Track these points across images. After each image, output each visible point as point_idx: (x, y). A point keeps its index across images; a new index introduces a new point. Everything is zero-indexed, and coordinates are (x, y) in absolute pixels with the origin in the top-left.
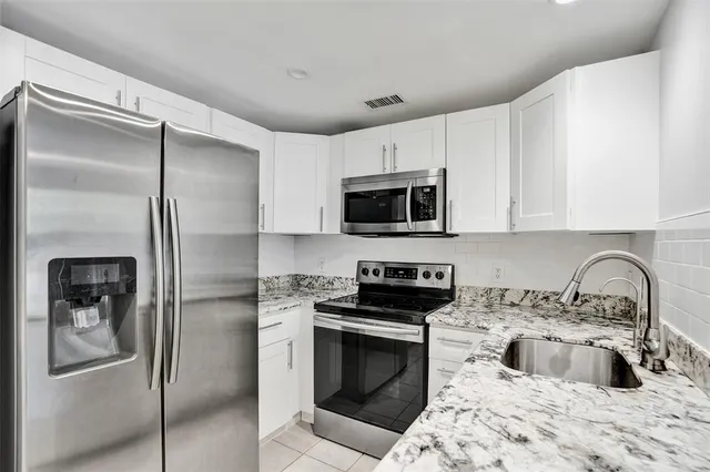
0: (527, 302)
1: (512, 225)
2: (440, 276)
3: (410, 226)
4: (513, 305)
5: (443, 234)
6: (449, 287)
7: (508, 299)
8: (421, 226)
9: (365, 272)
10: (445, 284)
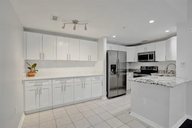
0: (171, 72)
1: (166, 60)
2: (155, 68)
3: (149, 60)
4: (169, 73)
5: (155, 61)
6: (157, 70)
7: (168, 72)
8: (151, 60)
9: (142, 68)
10: (156, 70)
